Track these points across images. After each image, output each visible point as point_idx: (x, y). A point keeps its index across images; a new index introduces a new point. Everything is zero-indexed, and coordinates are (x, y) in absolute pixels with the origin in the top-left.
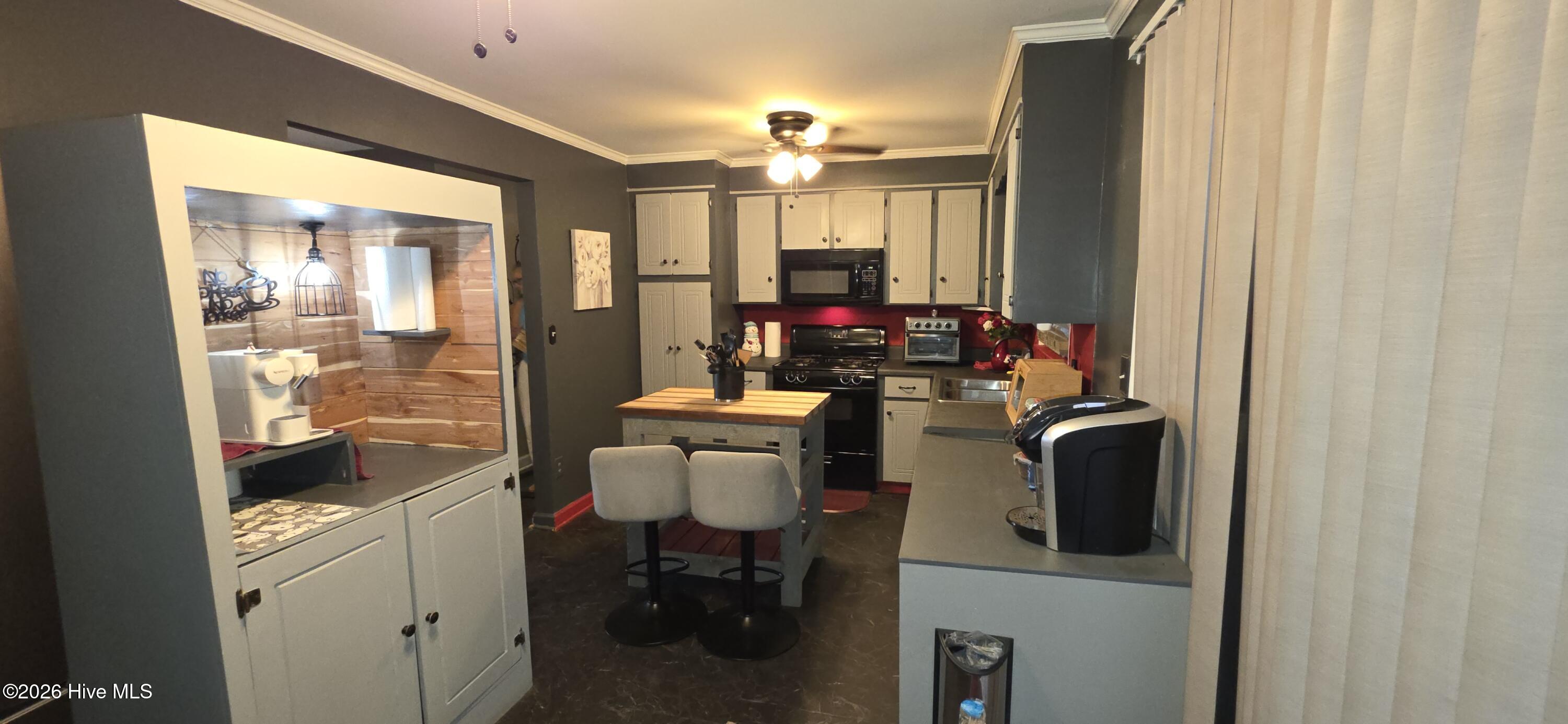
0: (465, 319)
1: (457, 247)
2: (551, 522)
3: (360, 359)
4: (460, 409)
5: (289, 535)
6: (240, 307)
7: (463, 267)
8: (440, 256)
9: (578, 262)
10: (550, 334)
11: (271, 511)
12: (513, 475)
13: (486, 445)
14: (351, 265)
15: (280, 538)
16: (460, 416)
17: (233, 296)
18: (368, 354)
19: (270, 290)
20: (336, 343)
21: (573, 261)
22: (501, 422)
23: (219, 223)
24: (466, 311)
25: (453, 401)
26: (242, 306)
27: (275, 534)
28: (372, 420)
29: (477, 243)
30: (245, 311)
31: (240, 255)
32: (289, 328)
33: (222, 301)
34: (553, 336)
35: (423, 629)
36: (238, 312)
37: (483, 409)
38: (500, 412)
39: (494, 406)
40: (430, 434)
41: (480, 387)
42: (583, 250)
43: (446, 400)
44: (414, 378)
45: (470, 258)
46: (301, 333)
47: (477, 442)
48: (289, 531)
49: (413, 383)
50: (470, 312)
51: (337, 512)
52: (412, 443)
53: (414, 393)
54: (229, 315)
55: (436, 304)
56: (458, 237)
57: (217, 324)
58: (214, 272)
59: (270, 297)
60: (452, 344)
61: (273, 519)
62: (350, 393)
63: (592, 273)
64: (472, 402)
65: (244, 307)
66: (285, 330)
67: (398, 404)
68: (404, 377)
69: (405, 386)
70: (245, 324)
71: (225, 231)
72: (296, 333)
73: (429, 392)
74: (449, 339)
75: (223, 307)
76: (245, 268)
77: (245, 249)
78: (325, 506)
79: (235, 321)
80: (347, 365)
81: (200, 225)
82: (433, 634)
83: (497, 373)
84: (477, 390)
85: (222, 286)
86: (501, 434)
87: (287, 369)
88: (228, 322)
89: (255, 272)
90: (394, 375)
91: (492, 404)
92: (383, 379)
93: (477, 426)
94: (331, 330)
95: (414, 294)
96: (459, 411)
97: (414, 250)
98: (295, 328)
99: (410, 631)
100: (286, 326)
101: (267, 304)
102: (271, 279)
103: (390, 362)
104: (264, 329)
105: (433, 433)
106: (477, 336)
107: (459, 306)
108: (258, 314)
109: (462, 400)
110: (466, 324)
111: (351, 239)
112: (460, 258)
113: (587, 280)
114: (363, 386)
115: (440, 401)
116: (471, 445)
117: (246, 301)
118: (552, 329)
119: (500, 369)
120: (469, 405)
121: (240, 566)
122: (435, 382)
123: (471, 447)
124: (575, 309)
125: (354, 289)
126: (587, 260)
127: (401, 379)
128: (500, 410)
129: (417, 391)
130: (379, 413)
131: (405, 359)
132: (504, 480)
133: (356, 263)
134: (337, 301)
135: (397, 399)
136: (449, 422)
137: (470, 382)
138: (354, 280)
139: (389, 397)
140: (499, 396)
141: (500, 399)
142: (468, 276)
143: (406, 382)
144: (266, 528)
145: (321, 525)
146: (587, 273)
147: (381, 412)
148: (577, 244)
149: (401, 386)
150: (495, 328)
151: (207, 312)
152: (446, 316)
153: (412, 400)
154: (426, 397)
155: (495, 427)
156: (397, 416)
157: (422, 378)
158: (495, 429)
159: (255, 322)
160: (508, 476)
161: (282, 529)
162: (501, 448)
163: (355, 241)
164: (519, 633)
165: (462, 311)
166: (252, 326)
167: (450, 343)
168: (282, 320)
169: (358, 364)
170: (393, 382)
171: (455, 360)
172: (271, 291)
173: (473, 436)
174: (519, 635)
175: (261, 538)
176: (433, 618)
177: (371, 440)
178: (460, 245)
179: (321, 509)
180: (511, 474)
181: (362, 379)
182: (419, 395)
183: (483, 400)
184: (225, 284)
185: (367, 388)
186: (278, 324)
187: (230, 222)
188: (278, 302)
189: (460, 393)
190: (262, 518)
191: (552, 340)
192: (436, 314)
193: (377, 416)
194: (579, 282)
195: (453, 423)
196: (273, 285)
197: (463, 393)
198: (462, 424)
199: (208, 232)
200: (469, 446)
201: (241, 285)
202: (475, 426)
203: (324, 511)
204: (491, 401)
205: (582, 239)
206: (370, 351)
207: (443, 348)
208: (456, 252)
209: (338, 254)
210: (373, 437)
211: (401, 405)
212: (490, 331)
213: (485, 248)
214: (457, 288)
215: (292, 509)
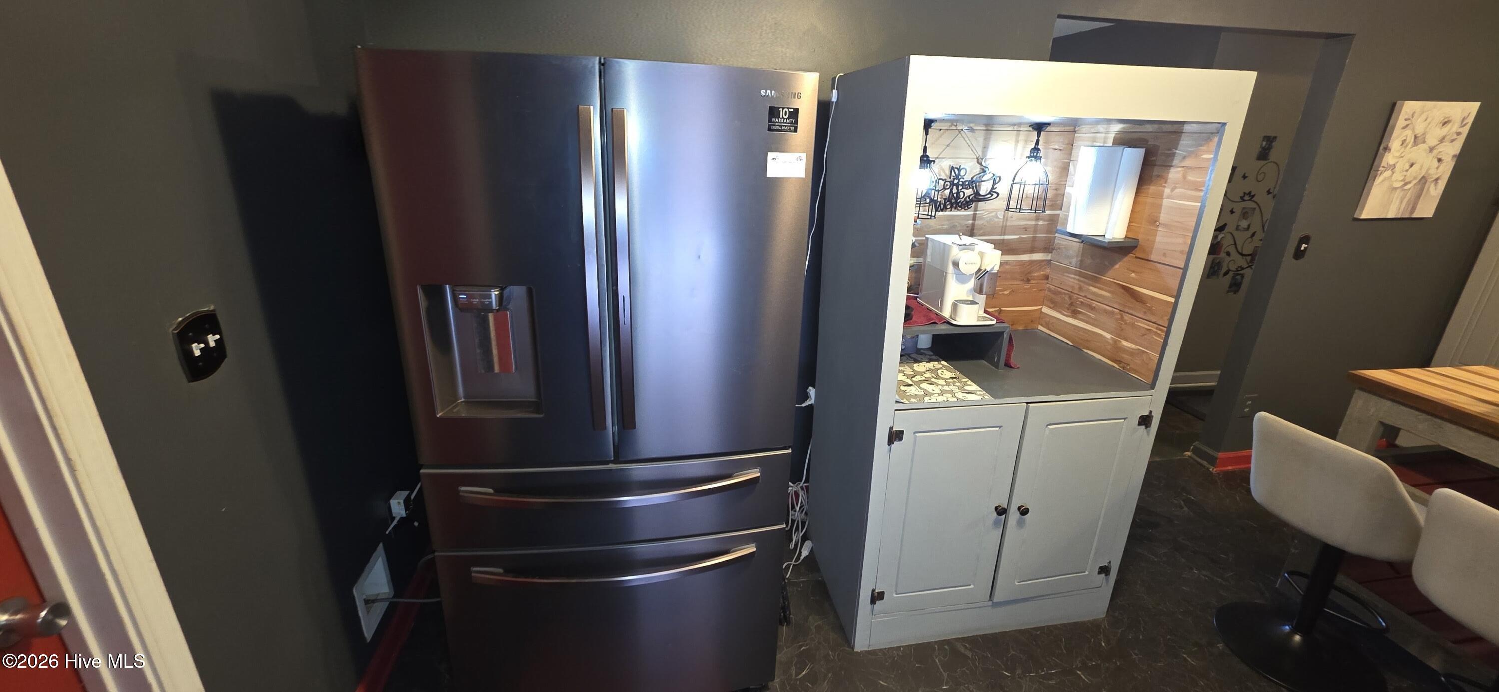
0: (1159, 233)
1: (1176, 149)
2: (1212, 461)
3: (1052, 252)
4: (1122, 326)
5: (933, 400)
6: (969, 198)
7: (1174, 174)
8: (1154, 158)
9: (1390, 150)
10: (1299, 246)
11: (934, 371)
12: (1153, 414)
13: (1136, 372)
14: (1068, 161)
15: (927, 399)
16: (1120, 333)
17: (967, 189)
18: (1059, 248)
19: (994, 184)
20: (1034, 235)
21: (1381, 148)
22: (1159, 354)
23: (972, 125)
24: (1162, 224)
25: (1119, 316)
26: (971, 198)
27: (927, 394)
28: (1045, 310)
29: (1201, 146)
30: (972, 201)
31: (980, 153)
32: (1000, 219)
33: (958, 193)
34: (1302, 248)
35: (1014, 515)
36: (967, 202)
37: (1145, 334)
38: (1161, 344)
39: (1159, 335)
40: (1088, 341)
41: (1150, 310)
42: (1408, 133)
43: (1113, 312)
44: (1090, 282)
45: (1187, 163)
46: (1009, 224)
47: (1128, 365)
48: (935, 395)
49: (1087, 286)
50: (1165, 225)
51: (974, 393)
52: (1071, 343)
53: (1085, 296)
54: (960, 204)
55: (1133, 212)
56: (1181, 136)
57: (951, 211)
58: (958, 167)
59: (993, 190)
60: (1136, 257)
61: (933, 380)
62: (1034, 282)
63: (1411, 165)
64: (1136, 323)
65: (972, 198)
66: (996, 220)
67: (1070, 302)
68: (1082, 279)
69: (1080, 288)
70: (969, 213)
71: (975, 132)
72: (1005, 223)
73: (1100, 299)
74: (1133, 252)
75: (958, 197)
76: (981, 164)
77: (985, 148)
78: (970, 383)
79: (963, 210)
80: (1038, 256)
81: (958, 129)
82: (1020, 524)
83: (1172, 300)
84: (1145, 313)
85: (962, 180)
86: (1154, 367)
87: (976, 262)
88: (958, 210)
89: (987, 168)
90: (1075, 275)
91: (1156, 332)
92: (1064, 275)
93: (1133, 349)
94: (1033, 223)
95: (1113, 199)
96: (1121, 327)
97: (1128, 150)
98: (1005, 219)
99: (1001, 511)
100: (999, 216)
101: (990, 195)
102: (997, 174)
103: (1074, 261)
104: (982, 218)
105: (1089, 340)
106: (1164, 255)
107: (1157, 217)
108: (980, 204)
109: (1127, 317)
110: (1158, 239)
111: (1076, 135)
112: (1176, 162)
113: (1398, 176)
114: (1047, 277)
115: (1106, 311)
116: (1121, 366)
117: (974, 193)
118: (1305, 239)
119: (1177, 297)
120: (1133, 325)
121: (896, 410)
122: (1106, 290)
123: (1121, 367)
124: (1355, 216)
125: (1065, 184)
126: (1410, 145)
127: (1078, 280)
128: (1162, 341)
129: (1089, 296)
130: (1052, 305)
131: (1088, 261)
132: (1140, 416)
133: (1074, 159)
134: (1049, 196)
135: (1070, 297)
136: (1108, 336)
137: (1141, 302)
138: (1067, 176)
139: (1065, 293)
140: (1166, 326)
141: (1166, 329)
142: (1176, 184)
143: (1082, 284)
144: (924, 386)
145: (956, 400)
146: (1402, 165)
147: (1055, 305)
148: (1401, 122)
149: (1077, 286)
150: (1187, 249)
151: (946, 201)
152: (1139, 225)
153: (1082, 302)
154: (1095, 304)
155: (1151, 356)
156: (1065, 313)
157: (1098, 285)
158: (1150, 359)
159: (977, 211)
160: (1147, 414)
161: (933, 392)
162: (1150, 381)
163: (1080, 137)
164: (1107, 564)
165: (1157, 223)
166: (974, 213)
167: (1134, 255)
168: (997, 210)
169: (1048, 257)
170: (1072, 280)
171: (1133, 275)
172: (996, 184)
173: (1126, 357)
174: (1105, 566)
175: (917, 393)
176: (1024, 511)
177: (1040, 327)
178: (1179, 147)
179: (966, 384)
180: (1151, 412)
181: (1048, 271)
182: (1090, 300)
183: (1148, 325)
184: (963, 179)
185: (1050, 279)
186: (993, 214)
187: (979, 125)
188: (998, 194)
189: (1127, 310)
190: (928, 375)
191: (1298, 254)
192: (1130, 222)
193: (1050, 308)
194: (1378, 180)
195: (1112, 337)
196: (998, 179)
197: (1131, 311)
198: (1120, 341)
199: (963, 134)
200: (1119, 367)
201: (974, 179)
202: (1129, 348)
203: (966, 388)
204: (1157, 328)
205: (1412, 117)
206: (1061, 247)
207: (1126, 259)
208: (1174, 155)
209: (1061, 150)
210: (1042, 325)
211: (1071, 304)
212: (1182, 252)
213: (1208, 152)
214: (1160, 196)
215: (948, 375)
